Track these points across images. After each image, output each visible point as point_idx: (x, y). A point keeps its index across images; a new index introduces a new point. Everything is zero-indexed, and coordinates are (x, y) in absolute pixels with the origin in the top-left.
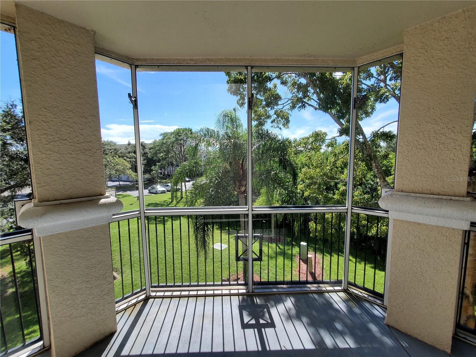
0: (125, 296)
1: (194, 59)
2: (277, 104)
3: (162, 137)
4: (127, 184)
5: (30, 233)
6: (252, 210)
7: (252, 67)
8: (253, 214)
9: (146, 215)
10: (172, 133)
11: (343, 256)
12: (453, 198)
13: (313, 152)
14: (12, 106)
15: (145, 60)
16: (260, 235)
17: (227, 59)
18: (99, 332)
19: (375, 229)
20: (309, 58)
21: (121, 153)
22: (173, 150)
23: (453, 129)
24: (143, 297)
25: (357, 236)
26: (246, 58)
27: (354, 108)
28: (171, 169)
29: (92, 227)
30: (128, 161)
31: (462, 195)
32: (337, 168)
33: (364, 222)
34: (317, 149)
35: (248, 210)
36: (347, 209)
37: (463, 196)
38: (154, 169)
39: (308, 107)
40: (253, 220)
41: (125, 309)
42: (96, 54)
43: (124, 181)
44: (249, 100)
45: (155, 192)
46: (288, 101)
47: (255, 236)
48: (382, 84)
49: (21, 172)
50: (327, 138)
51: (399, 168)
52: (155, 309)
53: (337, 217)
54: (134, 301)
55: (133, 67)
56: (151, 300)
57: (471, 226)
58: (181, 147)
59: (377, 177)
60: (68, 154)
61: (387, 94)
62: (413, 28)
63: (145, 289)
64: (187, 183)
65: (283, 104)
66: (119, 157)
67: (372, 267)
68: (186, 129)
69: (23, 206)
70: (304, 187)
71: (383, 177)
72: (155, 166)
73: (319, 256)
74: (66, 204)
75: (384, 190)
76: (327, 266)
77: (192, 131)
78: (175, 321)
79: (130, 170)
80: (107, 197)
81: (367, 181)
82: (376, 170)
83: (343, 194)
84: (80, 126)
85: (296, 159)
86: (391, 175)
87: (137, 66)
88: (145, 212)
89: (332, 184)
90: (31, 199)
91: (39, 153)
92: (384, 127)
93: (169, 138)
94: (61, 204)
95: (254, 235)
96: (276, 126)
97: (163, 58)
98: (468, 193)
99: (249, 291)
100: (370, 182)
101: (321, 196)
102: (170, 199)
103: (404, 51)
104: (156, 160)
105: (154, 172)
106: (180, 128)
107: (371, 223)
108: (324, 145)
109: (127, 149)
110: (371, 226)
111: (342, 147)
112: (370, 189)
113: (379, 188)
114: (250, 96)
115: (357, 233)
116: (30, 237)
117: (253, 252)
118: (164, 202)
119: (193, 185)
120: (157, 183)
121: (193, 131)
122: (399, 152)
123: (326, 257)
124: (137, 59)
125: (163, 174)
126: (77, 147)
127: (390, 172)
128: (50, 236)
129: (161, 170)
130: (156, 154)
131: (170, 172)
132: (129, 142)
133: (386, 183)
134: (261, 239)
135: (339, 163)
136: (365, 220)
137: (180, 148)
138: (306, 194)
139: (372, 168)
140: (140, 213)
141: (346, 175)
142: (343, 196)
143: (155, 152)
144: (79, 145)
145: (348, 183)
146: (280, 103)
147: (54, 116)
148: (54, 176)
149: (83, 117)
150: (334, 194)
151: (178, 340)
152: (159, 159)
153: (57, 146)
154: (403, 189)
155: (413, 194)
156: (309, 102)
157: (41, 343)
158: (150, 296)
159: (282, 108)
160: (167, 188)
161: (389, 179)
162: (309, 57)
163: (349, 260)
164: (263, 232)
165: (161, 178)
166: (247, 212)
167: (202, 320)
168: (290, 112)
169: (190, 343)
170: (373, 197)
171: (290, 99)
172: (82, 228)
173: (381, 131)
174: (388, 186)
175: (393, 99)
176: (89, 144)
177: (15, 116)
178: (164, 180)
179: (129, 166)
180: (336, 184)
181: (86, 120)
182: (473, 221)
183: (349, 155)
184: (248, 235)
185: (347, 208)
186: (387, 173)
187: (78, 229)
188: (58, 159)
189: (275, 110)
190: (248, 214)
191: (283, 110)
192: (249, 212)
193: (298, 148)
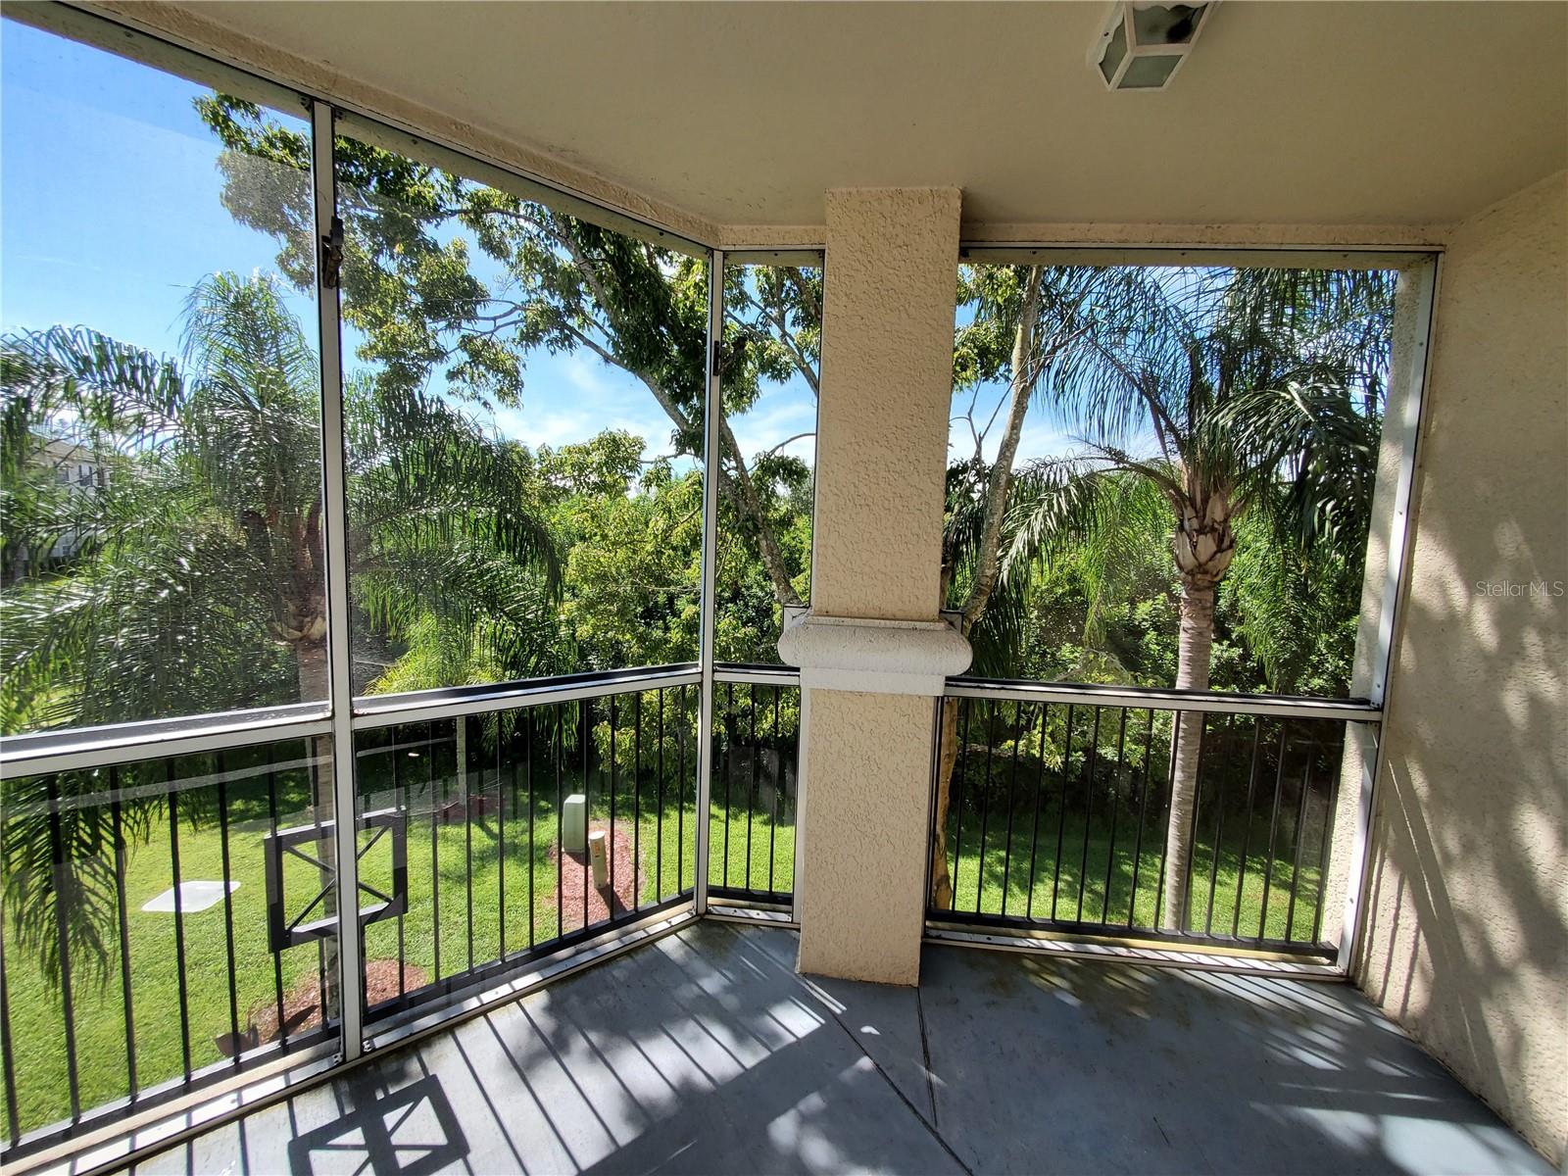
2: (471, 316)
6: (354, 716)
7: (337, 112)
8: (355, 733)
11: (693, 811)
12: (918, 625)
13: (603, 498)
16: (393, 810)
19: (771, 718)
20: (579, 169)
23: (916, 463)
25: (728, 745)
26: (306, 59)
27: (716, 372)
31: (931, 618)
32: (674, 549)
33: (745, 702)
34: (614, 490)
35: (332, 717)
36: (702, 673)
37: (933, 621)
39: (581, 349)
40: (360, 754)
44: (324, 246)
46: (511, 312)
47: (368, 819)
48: (775, 331)
50: (643, 457)
51: (820, 551)
53: (675, 700)
57: (947, 685)
59: (770, 578)
61: (786, 358)
62: (844, 190)
65: (494, 319)
67: (765, 823)
70: (578, 609)
71: (784, 578)
73: (624, 827)
75: (789, 612)
76: (649, 854)
81: (748, 588)
82: (769, 558)
83: (691, 627)
85: (548, 516)
86: (801, 572)
89: (662, 599)
92: (783, 445)
95: (363, 816)
96: (467, 392)
98: (941, 611)
99: (344, 1056)
100: (755, 590)
101: (628, 636)
103: (826, 247)
107: (762, 704)
108: (638, 478)
110: (762, 711)
111: (685, 488)
112: (757, 609)
113: (776, 606)
114: (326, 231)
115: (729, 735)
117: (360, 887)
122: (821, 511)
123: (648, 826)
127: (798, 565)
133: (790, 595)
134: (400, 828)
135: (677, 536)
136: (746, 695)
138: (584, 631)
139: (758, 553)
141: (699, 572)
142: (691, 633)
145: (702, 595)
146: (480, 311)
150: (667, 629)
154: (830, 609)
155: (848, 621)
156: (586, 334)
159: (492, 333)
161: (798, 583)
162: (576, 162)
163: (711, 816)
164: (408, 798)
166: (326, 728)
168: (519, 351)
170: (764, 633)
171: (520, 308)
173: (778, 453)
174: (795, 601)
175: (799, 373)
180: (671, 599)
182: (950, 675)
183: (704, 514)
185: (700, 670)
186: (792, 567)
189: (464, 332)
190: (331, 736)
191: (494, 339)
192: (333, 725)
193: (553, 478)
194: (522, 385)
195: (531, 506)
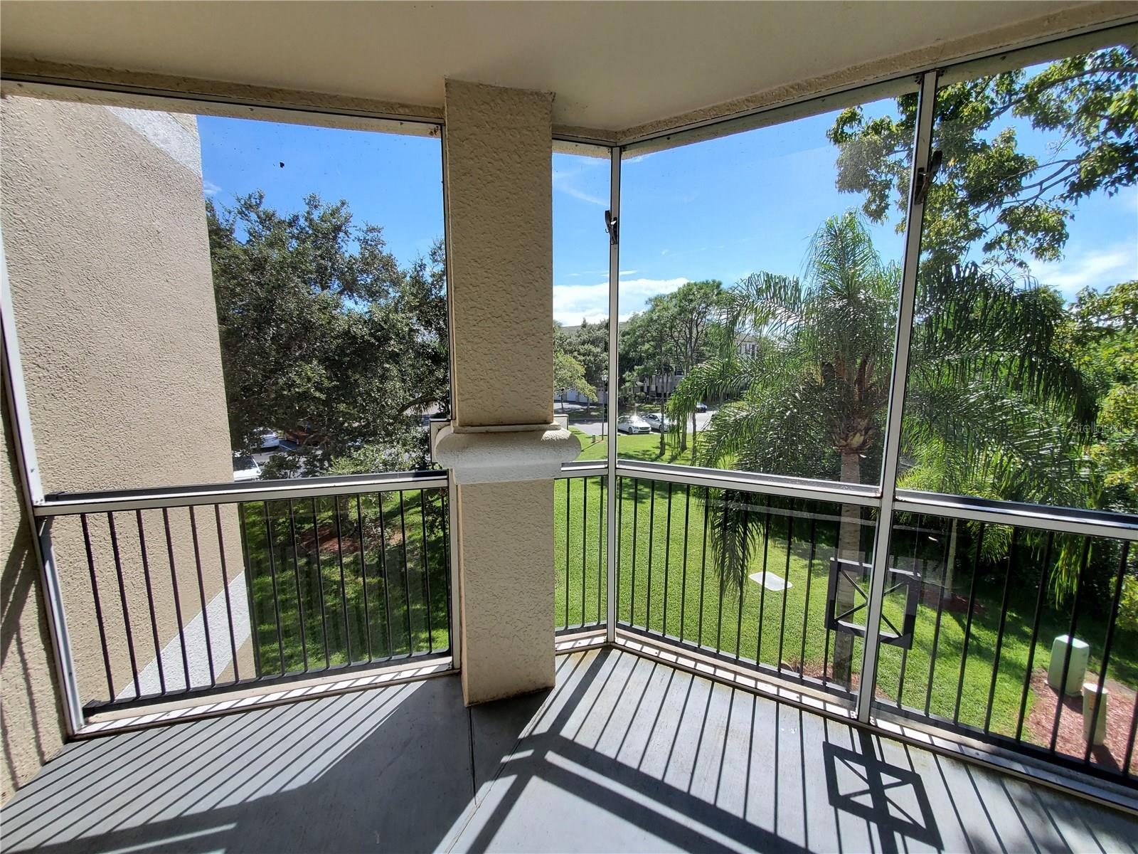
0: (569, 628)
1: (755, 96)
2: (1015, 189)
3: (649, 307)
4: (575, 409)
5: (446, 477)
6: (895, 500)
7: (941, 72)
8: (894, 511)
9: (619, 473)
10: (673, 296)
14: (420, 267)
15: (641, 128)
16: (911, 573)
17: (856, 68)
18: (528, 676)
21: (570, 344)
22: (672, 336)
24: (601, 640)
26: (923, 47)
28: (665, 381)
29: (529, 482)
30: (580, 361)
35: (881, 498)
38: (628, 379)
40: (895, 527)
41: (570, 652)
42: (554, 141)
43: (571, 402)
44: (920, 175)
45: (627, 430)
46: (1063, 170)
47: (894, 573)
49: (427, 377)
52: (621, 673)
54: (585, 643)
55: (616, 150)
56: (615, 653)
58: (690, 330)
60: (502, 343)
63: (605, 626)
64: (698, 416)
65: (1041, 184)
66: (566, 352)
68: (707, 284)
69: (439, 430)
72: (630, 371)
74: (495, 433)
77: (722, 286)
78: (661, 714)
79: (584, 381)
80: (556, 428)
84: (521, 288)
87: (623, 148)
88: (617, 466)
90: (449, 421)
91: (464, 342)
93: (666, 309)
94: (487, 432)
95: (891, 570)
96: (1003, 257)
97: (682, 113)
102: (657, 448)
104: (632, 360)
105: (627, 384)
106: (693, 282)
109: (579, 336)
116: (444, 483)
117: (882, 616)
118: (644, 454)
119: (714, 418)
120: (632, 409)
121: (724, 287)
124: (624, 132)
125: (645, 390)
126: (515, 329)
128: (472, 485)
129: (642, 381)
130: (634, 345)
131: (663, 388)
132: (584, 321)
134: (916, 588)
137: (687, 331)
138: (1116, 477)
140: (608, 467)
143: (633, 340)
144: (518, 325)
146: (1026, 181)
147: (486, 274)
148: (481, 383)
149: (528, 272)
151: (667, 757)
152: (641, 357)
153: (487, 329)
157: (448, 659)
158: (614, 642)
159: (1037, 197)
160: (654, 422)
164: (925, 570)
165: (642, 400)
166: (875, 503)
167: (723, 737)
168: (1067, 205)
169: (692, 774)
171: (1075, 162)
172: (514, 480)
176: (533, 322)
177: (424, 283)
178: (647, 403)
179: (582, 370)
181: (530, 277)
184: (871, 566)
187: (507, 481)
188: (487, 352)
189: (1004, 206)
190: (879, 510)
191: (1038, 203)
192: (881, 503)
193: (1094, 320)
194: (1067, 237)
195: (1062, 347)
